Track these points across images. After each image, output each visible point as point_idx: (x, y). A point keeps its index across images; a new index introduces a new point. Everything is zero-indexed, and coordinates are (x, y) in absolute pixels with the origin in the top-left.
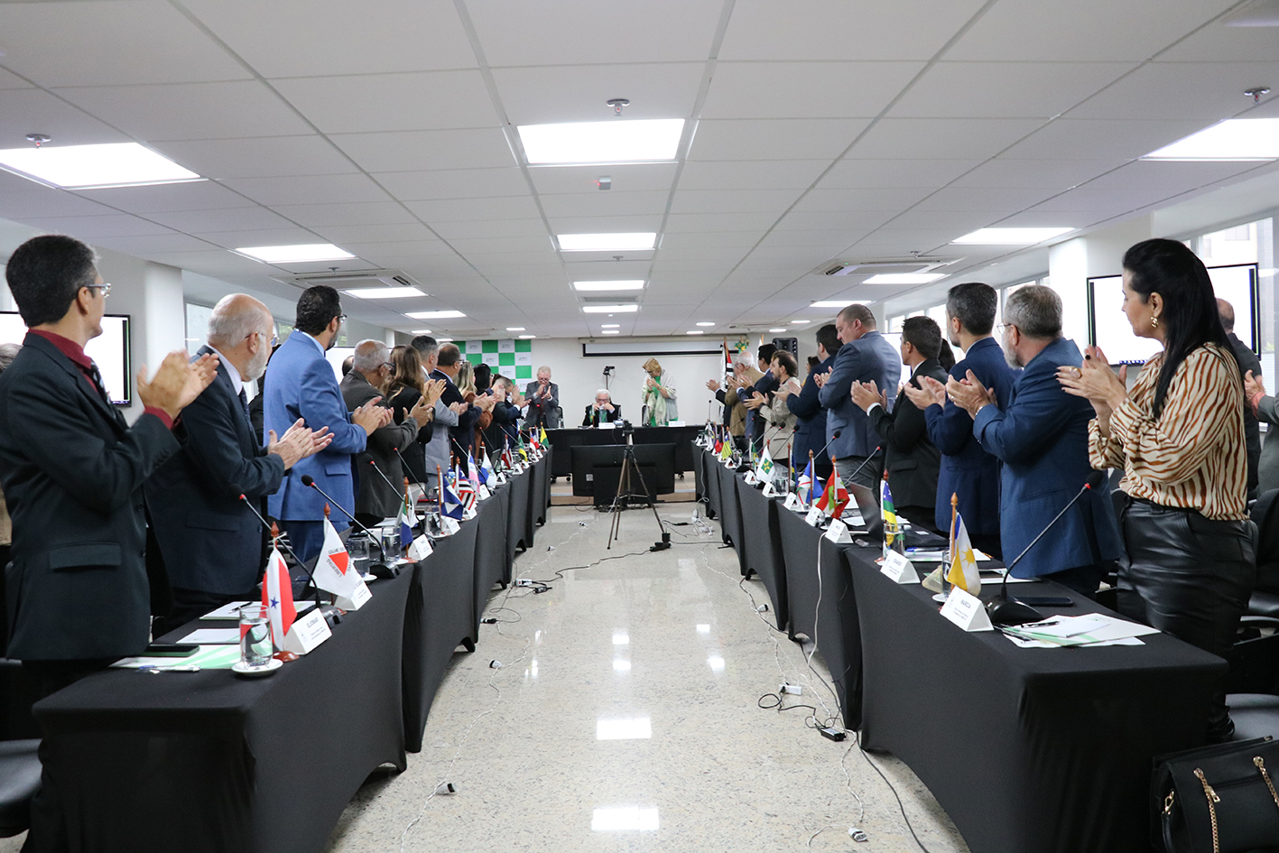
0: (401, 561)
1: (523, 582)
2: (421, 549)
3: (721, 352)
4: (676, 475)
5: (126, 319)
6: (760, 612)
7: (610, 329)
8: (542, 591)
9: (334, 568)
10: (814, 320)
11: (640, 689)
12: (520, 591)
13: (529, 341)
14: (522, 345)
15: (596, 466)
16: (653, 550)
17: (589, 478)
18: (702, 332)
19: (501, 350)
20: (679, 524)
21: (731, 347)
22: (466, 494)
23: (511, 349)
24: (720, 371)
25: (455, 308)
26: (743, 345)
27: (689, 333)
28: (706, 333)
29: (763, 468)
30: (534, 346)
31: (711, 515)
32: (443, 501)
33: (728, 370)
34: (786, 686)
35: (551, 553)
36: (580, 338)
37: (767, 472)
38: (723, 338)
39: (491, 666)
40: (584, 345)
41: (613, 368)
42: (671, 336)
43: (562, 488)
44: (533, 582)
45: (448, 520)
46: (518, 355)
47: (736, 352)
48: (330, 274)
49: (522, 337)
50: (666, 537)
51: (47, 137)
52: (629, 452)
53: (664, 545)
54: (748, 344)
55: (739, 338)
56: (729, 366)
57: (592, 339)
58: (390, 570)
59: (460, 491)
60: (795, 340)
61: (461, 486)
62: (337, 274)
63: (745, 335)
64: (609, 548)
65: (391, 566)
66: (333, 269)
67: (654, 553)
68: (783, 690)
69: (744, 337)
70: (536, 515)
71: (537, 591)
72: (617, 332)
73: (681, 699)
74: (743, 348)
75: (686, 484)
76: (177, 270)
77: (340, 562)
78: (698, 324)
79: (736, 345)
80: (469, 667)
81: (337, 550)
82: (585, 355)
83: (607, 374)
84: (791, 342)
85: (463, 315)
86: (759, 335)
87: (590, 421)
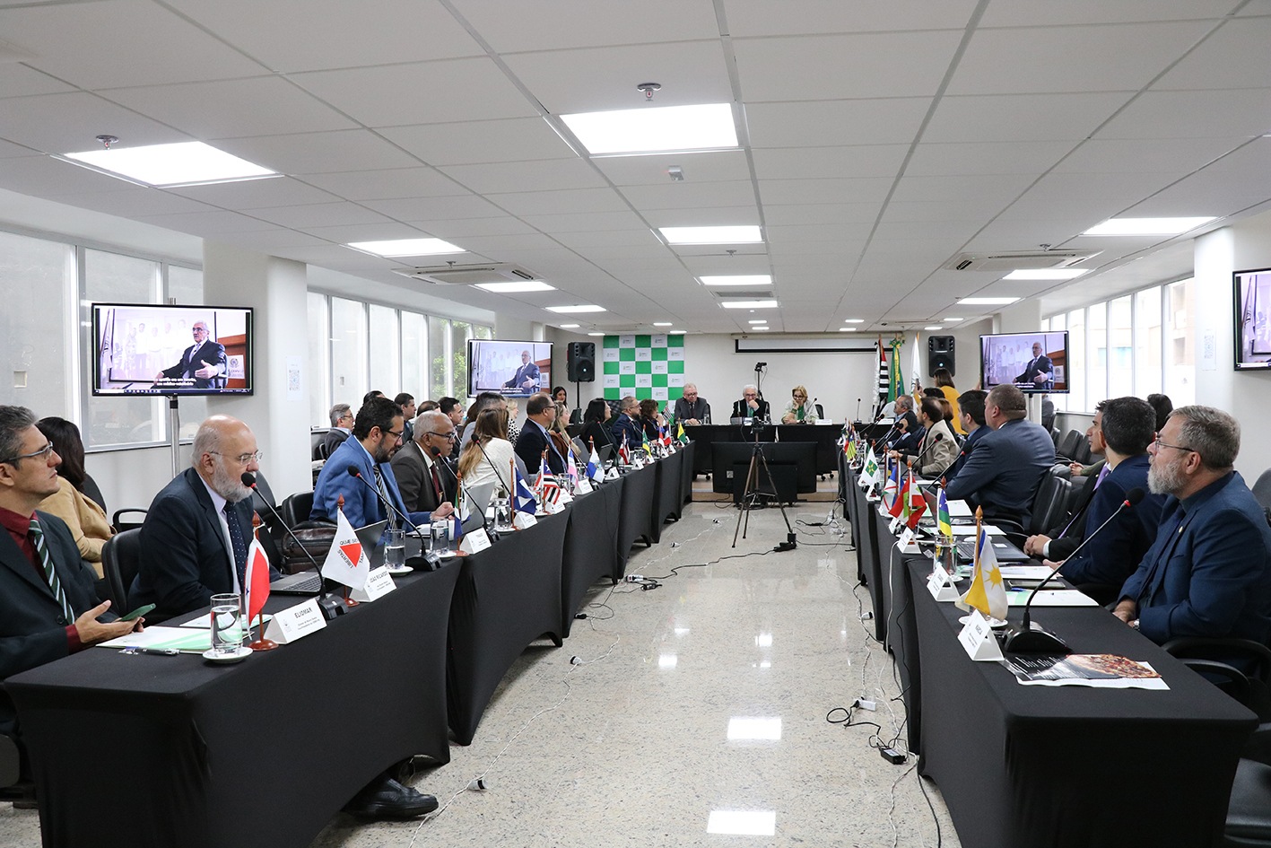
0: (450, 554)
1: (634, 578)
2: (477, 542)
3: (875, 350)
4: (819, 477)
5: (249, 311)
6: (863, 620)
7: (759, 325)
8: (651, 588)
10: (967, 318)
11: (711, 695)
12: (630, 587)
13: (681, 336)
14: (676, 340)
15: (737, 463)
16: (777, 550)
17: (730, 475)
18: (854, 329)
19: (654, 345)
20: (813, 525)
21: (886, 344)
22: (552, 488)
23: (664, 344)
24: (875, 368)
25: (593, 303)
26: (898, 343)
27: (842, 330)
28: (859, 330)
29: (867, 470)
30: (686, 341)
33: (882, 368)
34: (860, 701)
35: (676, 549)
36: (732, 334)
37: (871, 474)
38: (878, 335)
39: (571, 662)
40: (737, 341)
41: (765, 364)
42: (825, 333)
44: (644, 579)
45: (521, 514)
46: (670, 350)
47: (891, 350)
48: (447, 268)
49: (673, 332)
50: (792, 537)
51: (115, 138)
52: (757, 449)
53: (789, 545)
54: (903, 342)
55: (894, 335)
56: (883, 364)
57: (745, 335)
58: (429, 564)
59: (545, 485)
60: (952, 338)
61: (545, 480)
62: (454, 268)
63: (901, 332)
64: (733, 546)
66: (450, 263)
67: (778, 553)
68: (857, 705)
69: (899, 335)
71: (645, 587)
72: (767, 328)
73: (749, 707)
74: (898, 346)
76: (301, 265)
77: (351, 553)
78: (847, 321)
79: (891, 343)
80: (551, 662)
81: (349, 541)
82: (738, 351)
83: (759, 371)
84: (948, 340)
85: (605, 310)
86: (915, 332)
87: (736, 416)
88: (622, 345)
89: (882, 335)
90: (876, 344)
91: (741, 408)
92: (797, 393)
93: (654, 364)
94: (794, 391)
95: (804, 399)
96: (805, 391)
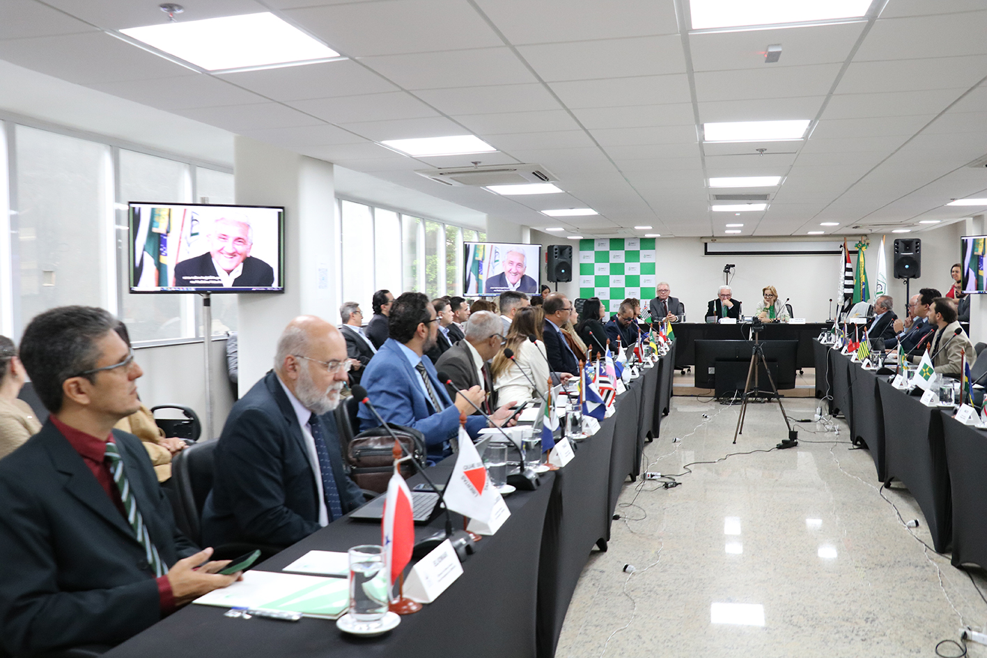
0: (543, 469)
1: (652, 476)
2: (563, 454)
3: (840, 253)
4: (798, 372)
5: (281, 210)
6: (909, 527)
7: (733, 229)
8: (672, 486)
9: (469, 486)
10: (945, 221)
11: (789, 614)
12: (648, 485)
13: (653, 239)
14: (648, 243)
15: (718, 360)
16: (779, 447)
17: (711, 371)
18: (822, 233)
19: (627, 248)
20: (802, 421)
21: (851, 247)
22: (606, 391)
23: (637, 247)
24: (840, 271)
25: (589, 207)
26: (864, 245)
27: (810, 233)
28: (828, 233)
29: (921, 373)
30: (658, 245)
31: (834, 411)
32: (584, 399)
33: (847, 270)
34: (968, 632)
35: (677, 445)
36: (701, 238)
37: (927, 378)
38: (843, 238)
39: (625, 570)
40: (706, 244)
41: (734, 266)
42: (791, 236)
43: (685, 381)
44: (662, 476)
45: (587, 419)
46: (643, 253)
47: (856, 252)
48: (473, 169)
49: (648, 236)
50: (793, 435)
51: (180, 7)
52: (757, 349)
53: (790, 443)
54: (868, 244)
55: (860, 239)
56: (848, 265)
57: (714, 239)
58: (529, 481)
59: (600, 388)
60: (918, 241)
61: (601, 382)
62: (479, 169)
63: (866, 235)
64: (734, 443)
65: (531, 476)
66: (476, 163)
67: (781, 450)
68: (965, 636)
69: (864, 238)
70: (662, 407)
71: (666, 486)
72: (739, 232)
73: (838, 632)
74: (864, 249)
75: (807, 379)
76: (328, 165)
77: (476, 478)
78: (822, 224)
79: (857, 246)
80: (601, 569)
81: (473, 466)
82: (707, 253)
83: (727, 272)
84: (914, 243)
85: (596, 213)
86: (880, 236)
87: (713, 315)
88: (597, 248)
89: (848, 238)
90: (841, 246)
91: (715, 308)
92: (768, 292)
93: (627, 265)
94: (764, 290)
95: (774, 298)
96: (775, 291)
